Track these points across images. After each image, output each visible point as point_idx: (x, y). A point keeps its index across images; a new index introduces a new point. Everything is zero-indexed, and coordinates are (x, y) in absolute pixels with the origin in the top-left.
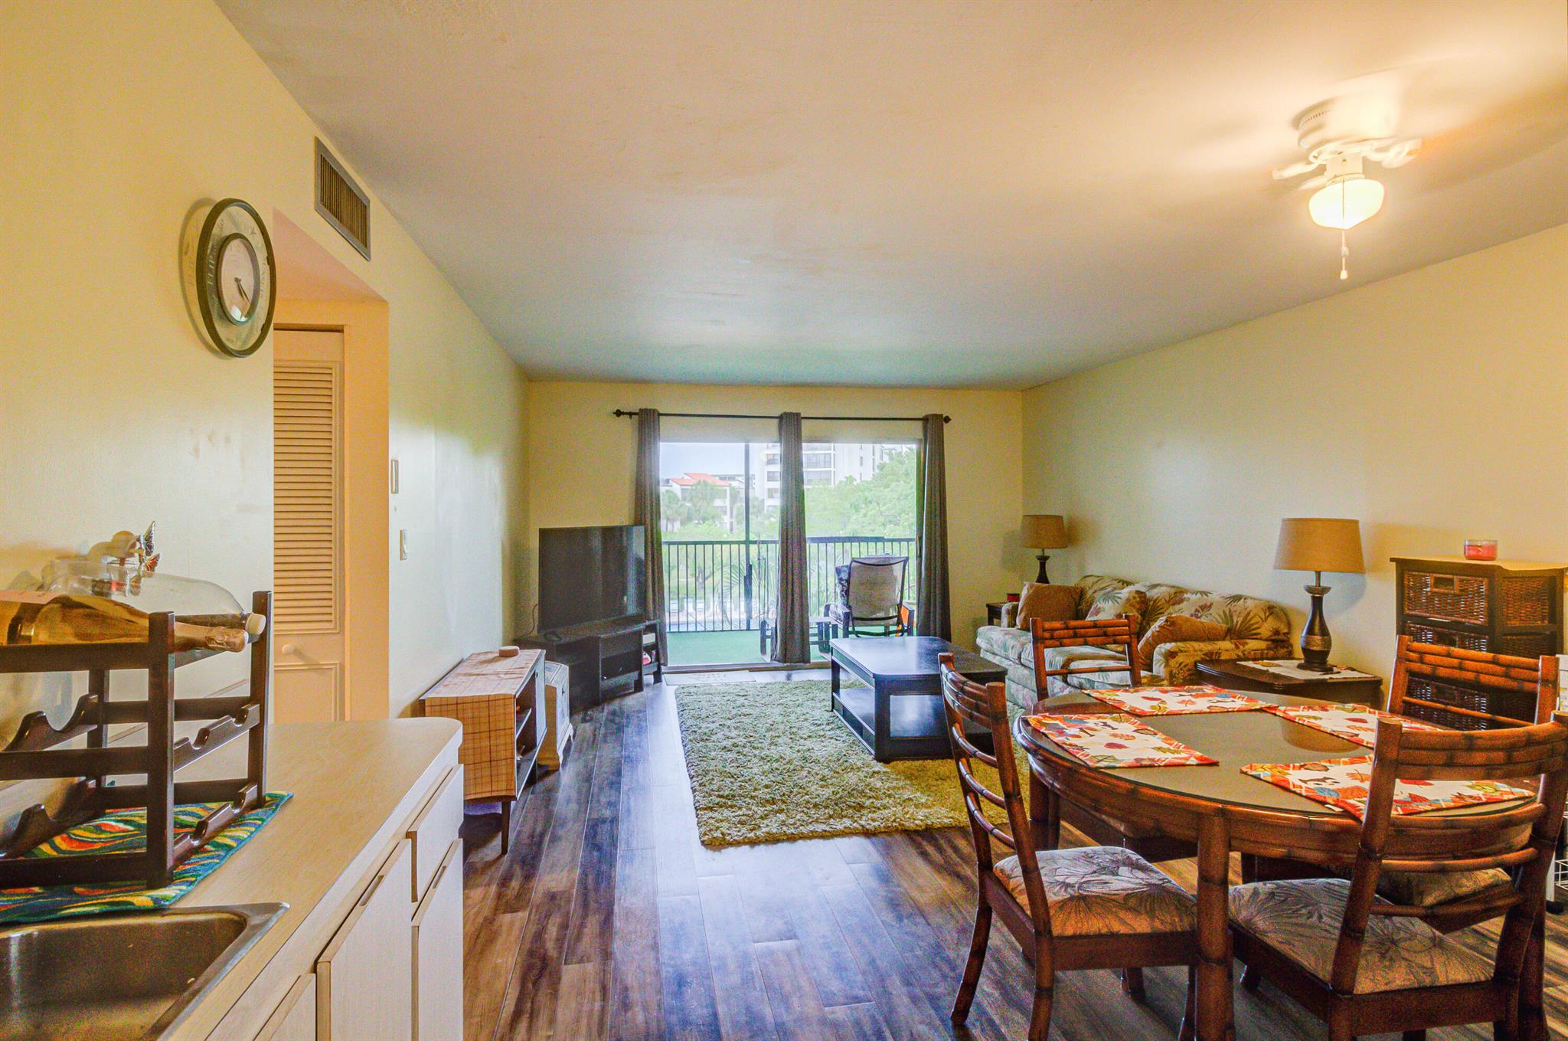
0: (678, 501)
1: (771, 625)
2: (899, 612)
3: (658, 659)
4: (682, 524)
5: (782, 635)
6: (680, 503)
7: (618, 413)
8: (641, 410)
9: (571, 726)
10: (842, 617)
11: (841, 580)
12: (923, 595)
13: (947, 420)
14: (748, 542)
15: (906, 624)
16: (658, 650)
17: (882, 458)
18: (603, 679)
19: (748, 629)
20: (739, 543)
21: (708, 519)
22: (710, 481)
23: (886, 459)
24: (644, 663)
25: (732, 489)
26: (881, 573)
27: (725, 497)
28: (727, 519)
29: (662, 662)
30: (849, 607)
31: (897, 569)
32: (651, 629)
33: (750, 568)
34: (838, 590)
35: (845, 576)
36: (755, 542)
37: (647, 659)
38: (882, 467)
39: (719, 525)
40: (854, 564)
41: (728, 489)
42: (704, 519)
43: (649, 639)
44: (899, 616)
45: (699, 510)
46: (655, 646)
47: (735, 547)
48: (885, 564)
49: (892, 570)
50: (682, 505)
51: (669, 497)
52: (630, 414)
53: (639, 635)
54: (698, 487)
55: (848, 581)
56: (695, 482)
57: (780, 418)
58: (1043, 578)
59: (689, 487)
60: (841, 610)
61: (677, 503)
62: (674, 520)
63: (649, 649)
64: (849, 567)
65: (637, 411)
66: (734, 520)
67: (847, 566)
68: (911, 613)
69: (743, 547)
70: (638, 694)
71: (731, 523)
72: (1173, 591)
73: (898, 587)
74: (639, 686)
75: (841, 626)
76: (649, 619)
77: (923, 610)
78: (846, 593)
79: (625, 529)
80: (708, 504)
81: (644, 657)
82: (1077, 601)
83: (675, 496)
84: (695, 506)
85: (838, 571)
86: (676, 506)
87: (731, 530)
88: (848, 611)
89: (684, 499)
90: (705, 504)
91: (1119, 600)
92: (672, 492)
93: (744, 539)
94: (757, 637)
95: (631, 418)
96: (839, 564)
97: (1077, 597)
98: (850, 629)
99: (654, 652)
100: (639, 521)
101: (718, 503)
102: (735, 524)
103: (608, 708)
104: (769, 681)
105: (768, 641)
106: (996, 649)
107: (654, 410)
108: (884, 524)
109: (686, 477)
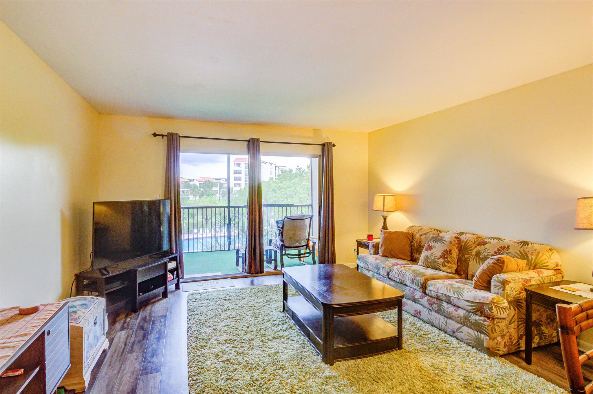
0: (198, 188)
1: (242, 251)
2: (307, 242)
3: (178, 276)
4: (200, 197)
5: (249, 257)
6: (198, 189)
7: (155, 135)
8: (168, 133)
9: (107, 340)
10: (280, 247)
11: (279, 227)
12: (322, 235)
13: (334, 145)
14: (229, 207)
15: (311, 249)
16: (177, 271)
17: (279, 172)
18: (139, 295)
19: (229, 250)
20: (224, 207)
21: (210, 195)
22: (211, 180)
23: (280, 172)
24: (168, 279)
25: (220, 183)
26: (299, 223)
27: (217, 187)
28: (218, 195)
29: (180, 277)
30: (283, 241)
31: (307, 222)
32: (174, 259)
33: (229, 219)
34: (277, 232)
35: (281, 225)
36: (232, 207)
37: (171, 277)
38: (279, 175)
39: (214, 198)
40: (286, 219)
41: (218, 183)
42: (209, 195)
43: (171, 265)
44: (307, 245)
45: (206, 192)
46: (176, 269)
47: (222, 209)
48: (302, 219)
49: (304, 222)
50: (199, 190)
51: (194, 187)
52: (163, 136)
53: (165, 264)
54: (206, 183)
55: (283, 228)
56: (205, 180)
57: (249, 141)
58: (385, 227)
59: (203, 183)
60: (279, 243)
61: (197, 189)
62: (196, 196)
63: (172, 271)
64: (283, 221)
65: (167, 134)
66: (221, 196)
67: (282, 220)
68: (314, 244)
69: (226, 209)
70: (165, 300)
71: (220, 197)
72: (475, 237)
73: (307, 230)
74: (165, 295)
75: (279, 251)
76: (172, 254)
77: (321, 243)
78: (282, 234)
79: (161, 201)
80: (210, 189)
81: (169, 276)
82: (411, 240)
83: (197, 186)
84: (205, 190)
85: (277, 222)
86: (197, 190)
87: (220, 200)
88: (283, 244)
89: (200, 187)
90: (209, 189)
91: (444, 242)
92: (195, 184)
93: (227, 205)
94: (234, 255)
95: (163, 138)
96: (277, 219)
97: (411, 239)
98: (284, 252)
99: (175, 273)
100: (167, 197)
101: (214, 189)
102: (221, 198)
103: (142, 314)
104: (243, 287)
105: (241, 260)
106: (370, 268)
107: (176, 134)
108: (287, 198)
109: (201, 179)
